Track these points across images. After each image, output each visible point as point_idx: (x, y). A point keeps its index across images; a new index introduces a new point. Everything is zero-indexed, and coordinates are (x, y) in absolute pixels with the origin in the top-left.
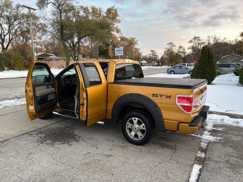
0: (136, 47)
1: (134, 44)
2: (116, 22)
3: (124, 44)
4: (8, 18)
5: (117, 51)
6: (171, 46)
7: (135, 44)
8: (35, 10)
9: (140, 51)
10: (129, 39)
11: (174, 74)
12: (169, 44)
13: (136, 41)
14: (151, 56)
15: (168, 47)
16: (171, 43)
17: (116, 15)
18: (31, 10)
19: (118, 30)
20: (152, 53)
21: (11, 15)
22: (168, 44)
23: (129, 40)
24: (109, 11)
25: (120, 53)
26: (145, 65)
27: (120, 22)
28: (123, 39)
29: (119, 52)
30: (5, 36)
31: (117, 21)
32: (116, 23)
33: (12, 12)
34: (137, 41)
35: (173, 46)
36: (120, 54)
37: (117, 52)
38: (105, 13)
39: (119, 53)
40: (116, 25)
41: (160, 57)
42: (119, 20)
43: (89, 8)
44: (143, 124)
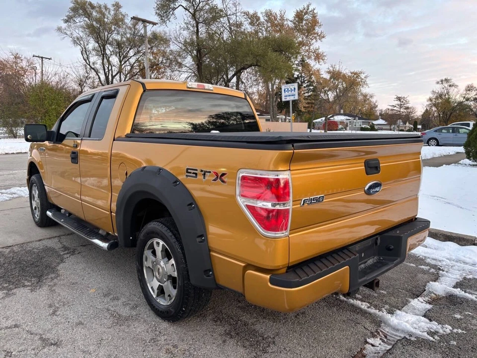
0: (365, 90)
1: (358, 84)
2: (315, 38)
3: (338, 85)
4: (119, 45)
6: (446, 86)
7: (360, 85)
8: (154, 24)
9: (373, 100)
10: (350, 74)
12: (440, 83)
13: (363, 77)
14: (395, 108)
15: (438, 88)
16: (447, 80)
17: (314, 22)
18: (148, 24)
19: (318, 54)
20: (399, 103)
21: (124, 39)
22: (438, 83)
23: (349, 76)
24: (299, 16)
25: (292, 95)
26: (382, 129)
27: (323, 37)
28: (336, 75)
29: (290, 92)
31: (316, 35)
32: (314, 40)
33: (125, 34)
34: (365, 77)
35: (450, 86)
36: (292, 98)
37: (287, 93)
38: (291, 21)
39: (289, 96)
40: (316, 45)
41: (419, 112)
42: (321, 33)
43: (259, 15)
44: (172, 261)
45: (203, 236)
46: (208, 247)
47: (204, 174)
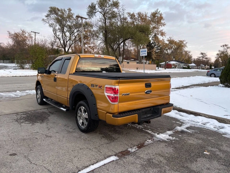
0: (186, 49)
1: (182, 46)
2: (161, 25)
4: (70, 27)
5: (142, 51)
6: (226, 48)
7: (183, 47)
8: (86, 19)
9: (190, 54)
10: (178, 42)
11: (214, 77)
12: (223, 46)
13: (185, 43)
14: (200, 58)
15: (222, 49)
16: (226, 45)
17: (161, 18)
18: (83, 19)
19: (162, 33)
20: (202, 56)
21: (72, 25)
22: (221, 46)
23: (178, 43)
24: (154, 15)
26: (193, 68)
27: (165, 25)
28: (171, 42)
30: (67, 42)
31: (161, 24)
32: (161, 26)
33: (73, 22)
34: (186, 43)
35: (227, 48)
36: (144, 55)
37: (142, 53)
38: (149, 17)
40: (161, 28)
41: (213, 60)
42: (164, 23)
44: (87, 113)
45: (95, 104)
46: (97, 108)
47: (96, 86)
